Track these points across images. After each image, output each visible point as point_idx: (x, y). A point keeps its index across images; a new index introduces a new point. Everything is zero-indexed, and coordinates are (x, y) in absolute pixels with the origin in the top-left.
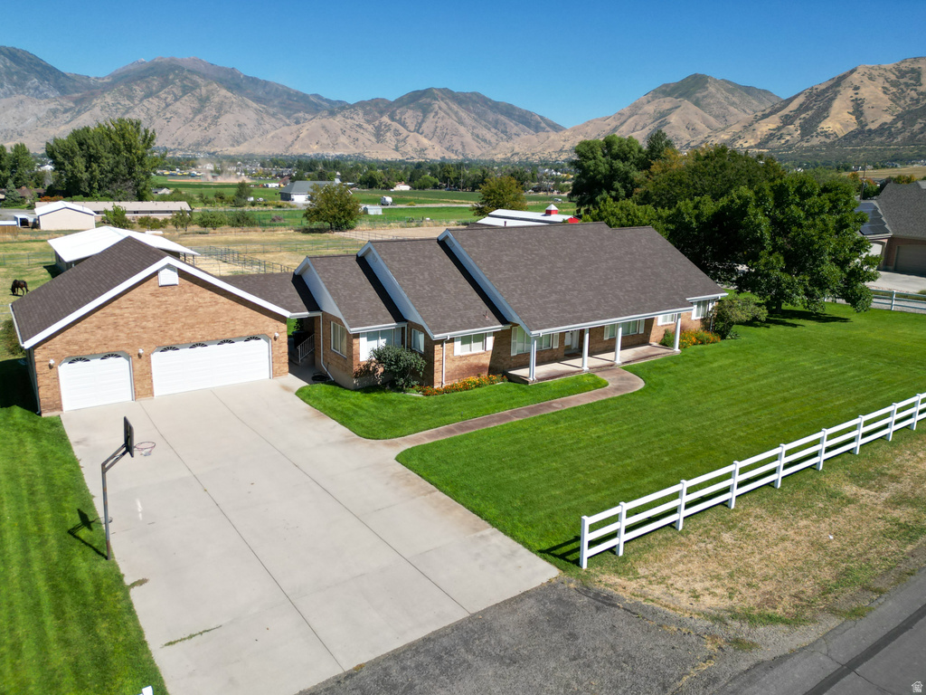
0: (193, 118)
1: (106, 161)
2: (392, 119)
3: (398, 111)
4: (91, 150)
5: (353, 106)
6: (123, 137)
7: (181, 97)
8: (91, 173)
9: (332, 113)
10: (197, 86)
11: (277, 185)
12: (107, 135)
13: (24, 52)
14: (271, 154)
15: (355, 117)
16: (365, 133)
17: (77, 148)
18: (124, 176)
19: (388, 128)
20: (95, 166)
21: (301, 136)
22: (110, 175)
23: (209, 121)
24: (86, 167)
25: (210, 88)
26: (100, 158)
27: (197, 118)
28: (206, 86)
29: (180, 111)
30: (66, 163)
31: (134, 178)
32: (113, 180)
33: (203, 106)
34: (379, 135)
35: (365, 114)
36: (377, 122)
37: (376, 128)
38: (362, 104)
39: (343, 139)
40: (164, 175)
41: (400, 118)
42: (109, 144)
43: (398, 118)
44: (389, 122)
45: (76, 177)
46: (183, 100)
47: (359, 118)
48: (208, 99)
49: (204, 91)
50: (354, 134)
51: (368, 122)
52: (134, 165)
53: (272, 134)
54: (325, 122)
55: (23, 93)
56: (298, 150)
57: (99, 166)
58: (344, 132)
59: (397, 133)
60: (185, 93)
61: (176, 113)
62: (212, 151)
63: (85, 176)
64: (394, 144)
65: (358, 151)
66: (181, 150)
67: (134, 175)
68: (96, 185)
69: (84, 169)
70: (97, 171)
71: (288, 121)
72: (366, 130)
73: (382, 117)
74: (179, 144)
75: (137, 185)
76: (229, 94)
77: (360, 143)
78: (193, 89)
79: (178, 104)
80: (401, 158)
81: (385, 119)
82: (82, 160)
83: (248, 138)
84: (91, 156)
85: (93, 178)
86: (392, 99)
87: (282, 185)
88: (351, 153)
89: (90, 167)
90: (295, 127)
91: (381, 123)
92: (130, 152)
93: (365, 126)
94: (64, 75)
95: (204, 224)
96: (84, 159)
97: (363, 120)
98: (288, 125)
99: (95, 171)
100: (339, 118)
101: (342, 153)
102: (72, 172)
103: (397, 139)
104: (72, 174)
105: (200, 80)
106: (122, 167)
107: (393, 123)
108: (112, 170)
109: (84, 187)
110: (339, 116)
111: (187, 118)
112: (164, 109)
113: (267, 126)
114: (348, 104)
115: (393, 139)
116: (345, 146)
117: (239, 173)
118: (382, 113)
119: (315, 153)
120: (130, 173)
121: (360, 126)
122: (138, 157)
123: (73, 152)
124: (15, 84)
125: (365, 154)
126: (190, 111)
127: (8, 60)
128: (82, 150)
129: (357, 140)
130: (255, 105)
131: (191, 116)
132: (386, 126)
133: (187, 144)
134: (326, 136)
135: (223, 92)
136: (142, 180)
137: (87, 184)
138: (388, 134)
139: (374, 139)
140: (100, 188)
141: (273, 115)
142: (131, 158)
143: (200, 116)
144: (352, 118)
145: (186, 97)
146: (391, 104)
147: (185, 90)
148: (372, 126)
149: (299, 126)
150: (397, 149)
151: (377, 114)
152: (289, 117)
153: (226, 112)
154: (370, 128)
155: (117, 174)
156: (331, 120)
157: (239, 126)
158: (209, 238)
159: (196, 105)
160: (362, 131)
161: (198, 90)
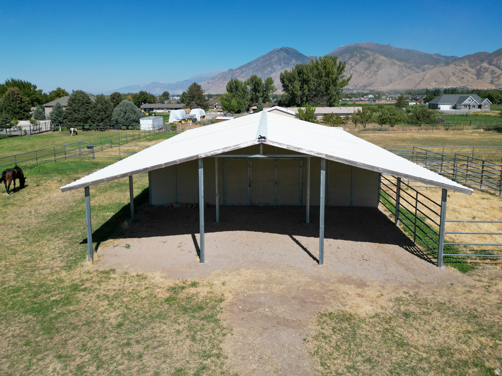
0: (364, 73)
1: (312, 83)
2: (490, 64)
3: (495, 59)
4: (305, 76)
5: (462, 59)
6: (325, 68)
7: (359, 62)
8: (303, 91)
9: (447, 64)
10: (368, 56)
11: (415, 103)
12: (316, 67)
13: (291, 49)
14: (405, 89)
15: (463, 64)
16: (469, 74)
17: (296, 76)
18: (322, 92)
19: (486, 70)
20: (305, 86)
21: (425, 78)
22: (314, 93)
23: (372, 73)
24: (300, 87)
25: (375, 56)
26: (309, 81)
27: (366, 72)
28: (373, 55)
29: (358, 69)
30: (290, 85)
31: (329, 94)
32: (316, 95)
33: (370, 66)
34: (479, 75)
35: (469, 63)
36: (478, 67)
37: (477, 70)
38: (468, 57)
39: (453, 78)
40: (346, 101)
41: (497, 63)
42: (316, 72)
43: (494, 63)
44: (488, 66)
45: (294, 93)
46: (360, 64)
47: (466, 65)
48: (373, 62)
49: (371, 58)
50: (461, 75)
51: (472, 67)
52: (330, 86)
53: (407, 78)
54: (442, 69)
55: (289, 67)
56: (423, 86)
57: (308, 87)
58: (454, 74)
59: (493, 72)
60: (361, 60)
61: (355, 71)
62: (372, 89)
63: (299, 93)
64: (490, 80)
65: (463, 85)
66: (356, 89)
67: (329, 92)
68: (305, 99)
69: (299, 89)
70: (307, 90)
71: (418, 70)
72: (470, 72)
73: (482, 63)
74: (355, 86)
75: (331, 98)
76: (385, 58)
77: (465, 80)
78: (366, 57)
79: (357, 66)
80: (495, 88)
81: (485, 65)
82: (299, 83)
83: (392, 81)
84: (304, 80)
85: (303, 94)
86: (491, 52)
87: (418, 104)
88: (458, 87)
89: (303, 87)
90: (422, 73)
91: (481, 67)
92: (328, 77)
93: (470, 69)
94: (306, 57)
95: (382, 121)
96: (300, 82)
97: (468, 66)
98: (418, 72)
99: (305, 90)
100: (452, 66)
101: (452, 87)
102: (292, 90)
103: (492, 77)
104: (292, 92)
105: (369, 53)
106: (321, 87)
107: (490, 67)
108: (316, 89)
109: (298, 100)
110: (452, 65)
111: (361, 73)
112: (350, 69)
113: (405, 74)
114: (458, 58)
115: (490, 76)
116: (454, 82)
117: (388, 99)
118: (482, 61)
119: (433, 87)
120: (326, 91)
121: (466, 70)
122: (333, 80)
123: (294, 78)
124: (286, 63)
125: (468, 87)
126: (363, 69)
127: (284, 53)
128: (300, 77)
129: (463, 78)
130: (399, 63)
131: (363, 72)
132: (484, 69)
133: (359, 86)
134: (442, 77)
135: (382, 57)
136: (334, 95)
137: (300, 99)
138: (486, 74)
139: (475, 77)
140: (307, 101)
141: (410, 68)
142: (328, 80)
143: (368, 71)
144: (461, 66)
145: (361, 62)
146: (490, 55)
147: (362, 59)
148: (474, 69)
149: (424, 73)
150: (492, 82)
151: (478, 62)
152: (418, 68)
153: (382, 68)
154: (473, 71)
155: (318, 92)
156: (446, 67)
157: (388, 75)
158: (391, 135)
159: (366, 66)
160: (467, 73)
161: (368, 58)
